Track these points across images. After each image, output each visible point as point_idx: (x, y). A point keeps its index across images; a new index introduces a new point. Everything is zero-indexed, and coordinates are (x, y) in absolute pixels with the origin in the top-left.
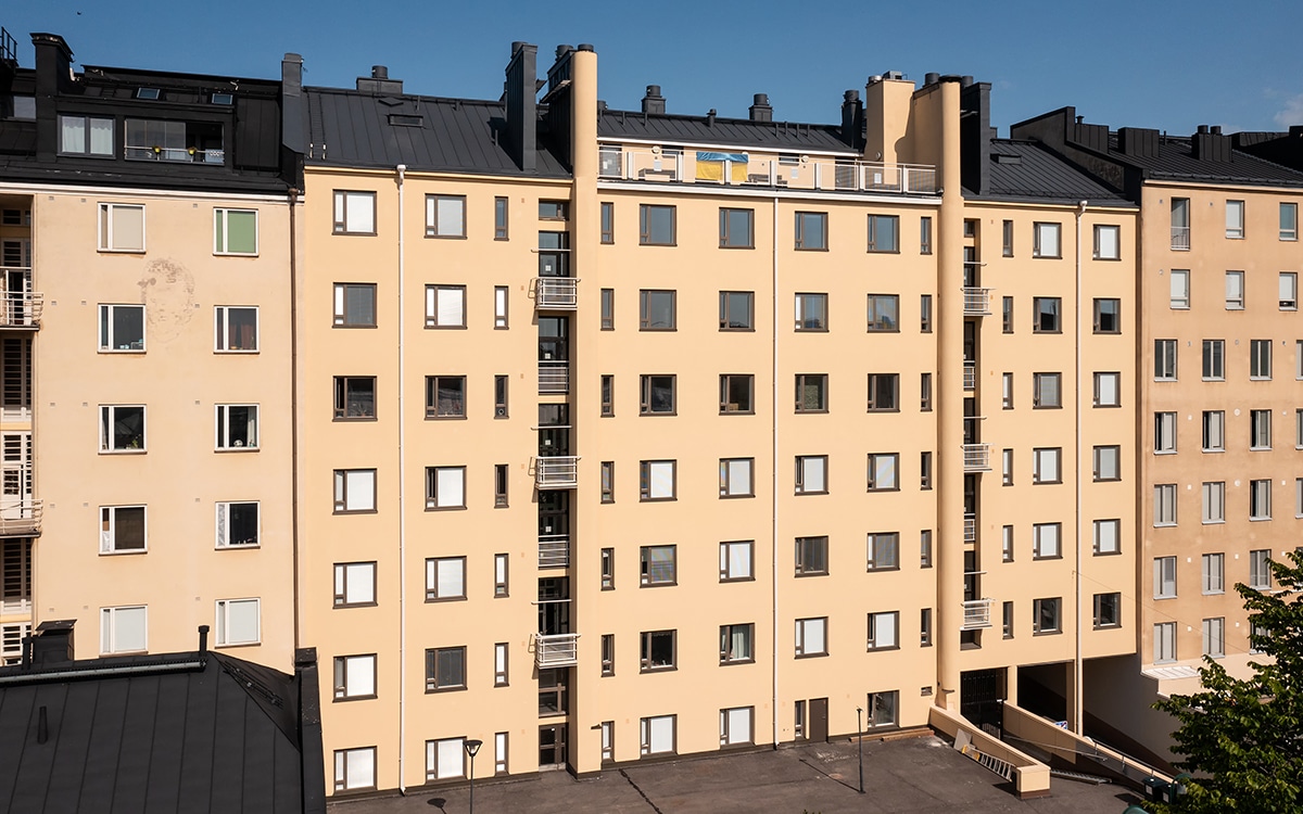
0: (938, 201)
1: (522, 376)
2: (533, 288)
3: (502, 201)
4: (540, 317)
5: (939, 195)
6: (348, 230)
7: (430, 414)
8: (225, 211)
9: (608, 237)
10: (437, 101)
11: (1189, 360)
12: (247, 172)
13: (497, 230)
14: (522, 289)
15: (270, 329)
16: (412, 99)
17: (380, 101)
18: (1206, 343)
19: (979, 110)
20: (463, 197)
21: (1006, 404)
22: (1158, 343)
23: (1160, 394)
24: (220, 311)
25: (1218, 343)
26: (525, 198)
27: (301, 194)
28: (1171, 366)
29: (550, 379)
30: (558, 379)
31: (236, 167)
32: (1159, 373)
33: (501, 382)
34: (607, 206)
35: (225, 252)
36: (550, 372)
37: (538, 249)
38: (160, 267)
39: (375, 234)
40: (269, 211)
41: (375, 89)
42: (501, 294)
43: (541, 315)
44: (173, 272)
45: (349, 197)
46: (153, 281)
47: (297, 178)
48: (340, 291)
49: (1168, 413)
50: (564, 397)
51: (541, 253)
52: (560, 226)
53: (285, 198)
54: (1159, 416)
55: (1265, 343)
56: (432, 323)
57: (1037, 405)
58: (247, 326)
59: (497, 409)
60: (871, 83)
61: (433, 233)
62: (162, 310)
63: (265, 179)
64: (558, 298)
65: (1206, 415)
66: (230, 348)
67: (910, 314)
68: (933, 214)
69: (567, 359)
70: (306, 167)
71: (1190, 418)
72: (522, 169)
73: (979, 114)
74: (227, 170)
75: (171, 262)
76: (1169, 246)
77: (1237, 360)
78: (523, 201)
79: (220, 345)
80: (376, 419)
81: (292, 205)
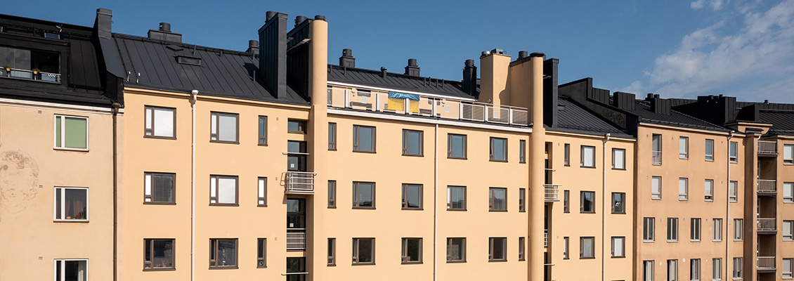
0: (530, 130)
1: (276, 239)
2: (283, 179)
3: (263, 119)
4: (288, 199)
5: (531, 127)
6: (155, 135)
7: (213, 266)
8: (63, 117)
9: (333, 146)
10: (206, 49)
11: (661, 230)
12: (78, 90)
13: (260, 139)
14: (276, 179)
15: (97, 205)
16: (189, 47)
17: (167, 47)
18: (669, 220)
19: (552, 75)
20: (237, 115)
21: (564, 256)
22: (645, 219)
23: (646, 249)
24: (59, 191)
25: (675, 220)
26: (279, 117)
27: (121, 108)
28: (651, 234)
29: (293, 240)
30: (298, 240)
31: (70, 86)
32: (645, 238)
33: (262, 243)
34: (332, 125)
35: (63, 147)
36: (293, 236)
37: (287, 152)
38: (11, 157)
39: (174, 138)
40: (97, 119)
41: (162, 39)
42: (262, 182)
43: (289, 197)
44: (22, 161)
45: (156, 112)
46: (6, 167)
47: (118, 96)
48: (148, 178)
49: (649, 261)
50: (302, 252)
51: (289, 155)
52: (301, 137)
53: (110, 110)
54: (645, 262)
55: (697, 219)
56: (215, 202)
57: (582, 256)
58: (78, 202)
59: (259, 261)
60: (484, 55)
61: (215, 138)
62: (12, 189)
63: (93, 95)
64: (299, 186)
65: (669, 262)
66: (66, 218)
67: (513, 201)
68: (526, 138)
69: (305, 227)
70: (125, 88)
71: (661, 264)
72: (276, 97)
73: (552, 78)
74: (63, 87)
75: (20, 153)
76: (651, 163)
77: (684, 230)
78: (277, 119)
79: (59, 216)
80: (174, 269)
81: (115, 114)
